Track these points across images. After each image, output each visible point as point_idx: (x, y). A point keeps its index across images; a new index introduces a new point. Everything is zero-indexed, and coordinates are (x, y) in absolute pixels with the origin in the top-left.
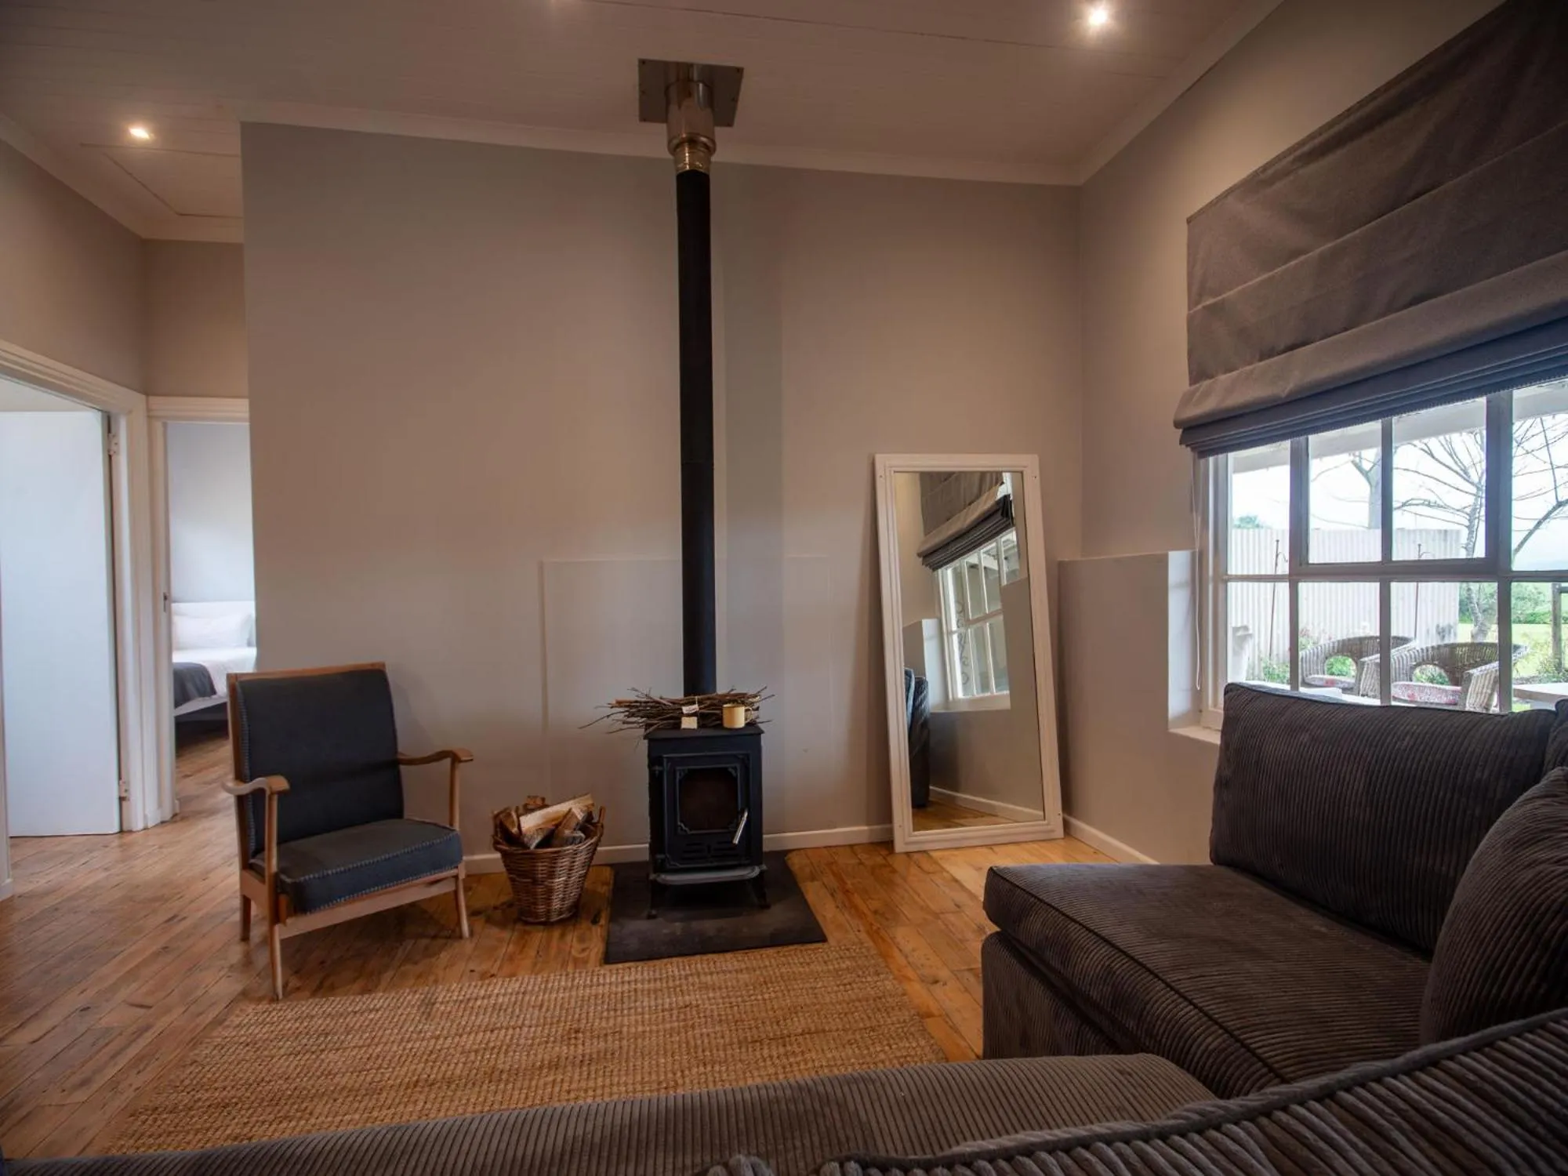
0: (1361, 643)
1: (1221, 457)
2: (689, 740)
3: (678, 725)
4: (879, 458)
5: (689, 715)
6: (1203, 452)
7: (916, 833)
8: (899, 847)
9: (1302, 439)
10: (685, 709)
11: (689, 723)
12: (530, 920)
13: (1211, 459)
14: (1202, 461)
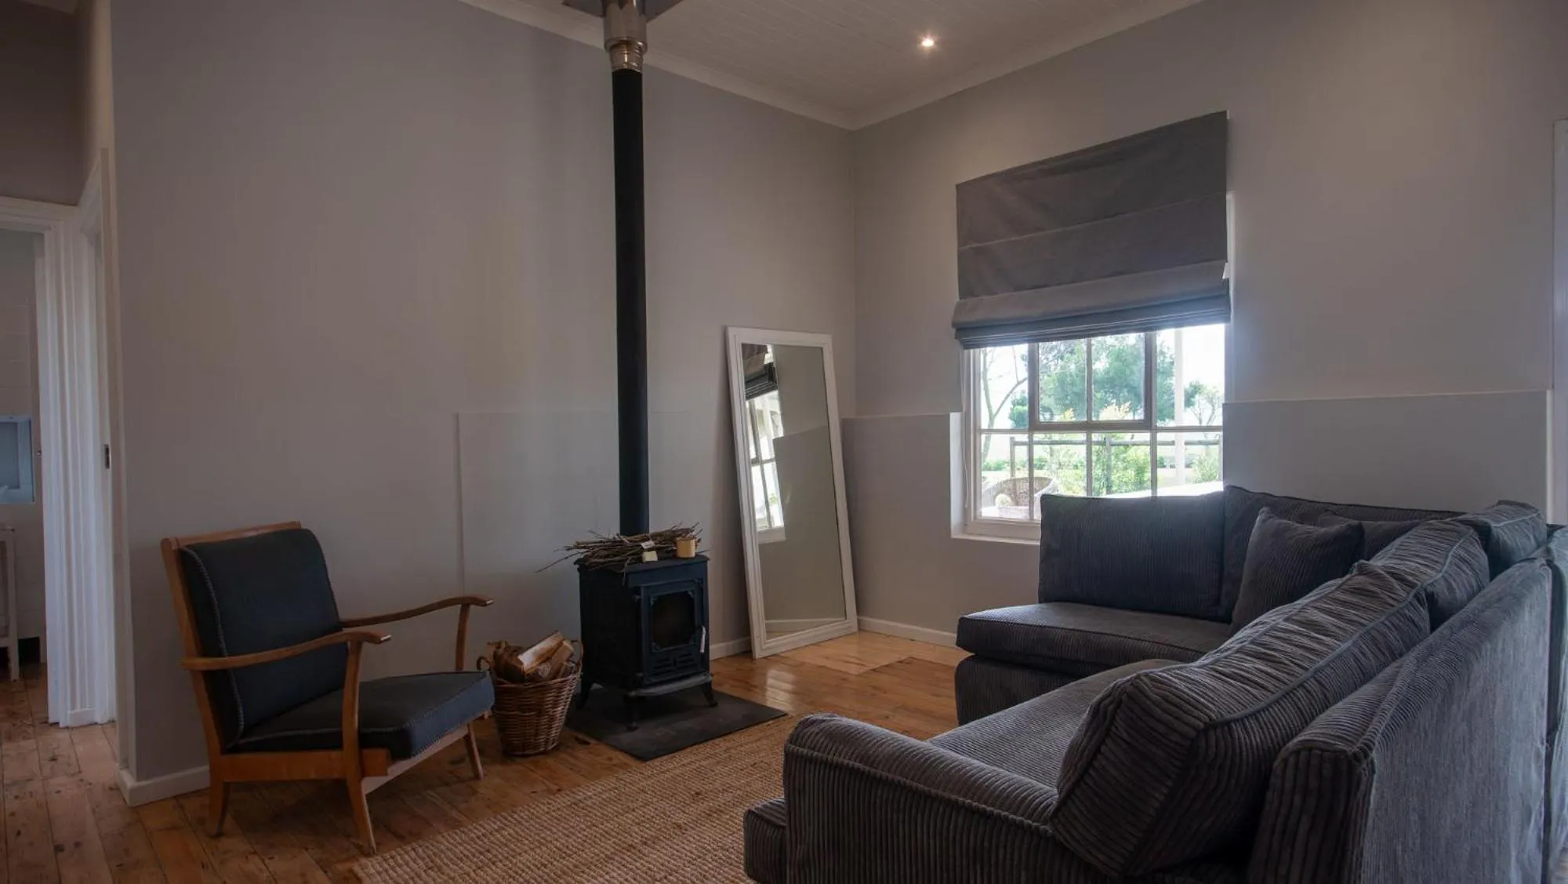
0: (1015, 485)
1: (977, 350)
2: (651, 570)
3: (640, 560)
4: (731, 332)
5: (650, 550)
6: (968, 346)
7: (769, 641)
8: (758, 653)
9: (1036, 344)
10: (644, 545)
11: (650, 557)
12: (531, 752)
13: (972, 351)
14: (966, 351)
